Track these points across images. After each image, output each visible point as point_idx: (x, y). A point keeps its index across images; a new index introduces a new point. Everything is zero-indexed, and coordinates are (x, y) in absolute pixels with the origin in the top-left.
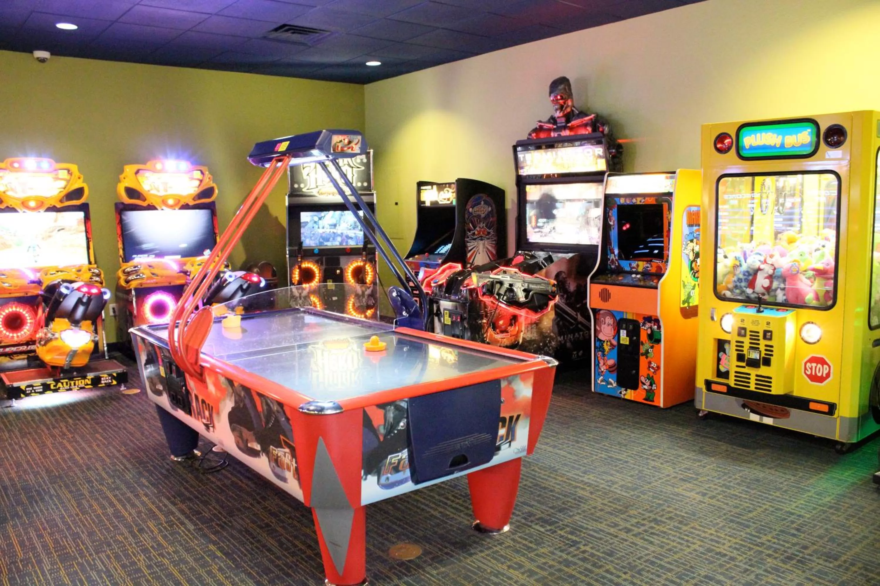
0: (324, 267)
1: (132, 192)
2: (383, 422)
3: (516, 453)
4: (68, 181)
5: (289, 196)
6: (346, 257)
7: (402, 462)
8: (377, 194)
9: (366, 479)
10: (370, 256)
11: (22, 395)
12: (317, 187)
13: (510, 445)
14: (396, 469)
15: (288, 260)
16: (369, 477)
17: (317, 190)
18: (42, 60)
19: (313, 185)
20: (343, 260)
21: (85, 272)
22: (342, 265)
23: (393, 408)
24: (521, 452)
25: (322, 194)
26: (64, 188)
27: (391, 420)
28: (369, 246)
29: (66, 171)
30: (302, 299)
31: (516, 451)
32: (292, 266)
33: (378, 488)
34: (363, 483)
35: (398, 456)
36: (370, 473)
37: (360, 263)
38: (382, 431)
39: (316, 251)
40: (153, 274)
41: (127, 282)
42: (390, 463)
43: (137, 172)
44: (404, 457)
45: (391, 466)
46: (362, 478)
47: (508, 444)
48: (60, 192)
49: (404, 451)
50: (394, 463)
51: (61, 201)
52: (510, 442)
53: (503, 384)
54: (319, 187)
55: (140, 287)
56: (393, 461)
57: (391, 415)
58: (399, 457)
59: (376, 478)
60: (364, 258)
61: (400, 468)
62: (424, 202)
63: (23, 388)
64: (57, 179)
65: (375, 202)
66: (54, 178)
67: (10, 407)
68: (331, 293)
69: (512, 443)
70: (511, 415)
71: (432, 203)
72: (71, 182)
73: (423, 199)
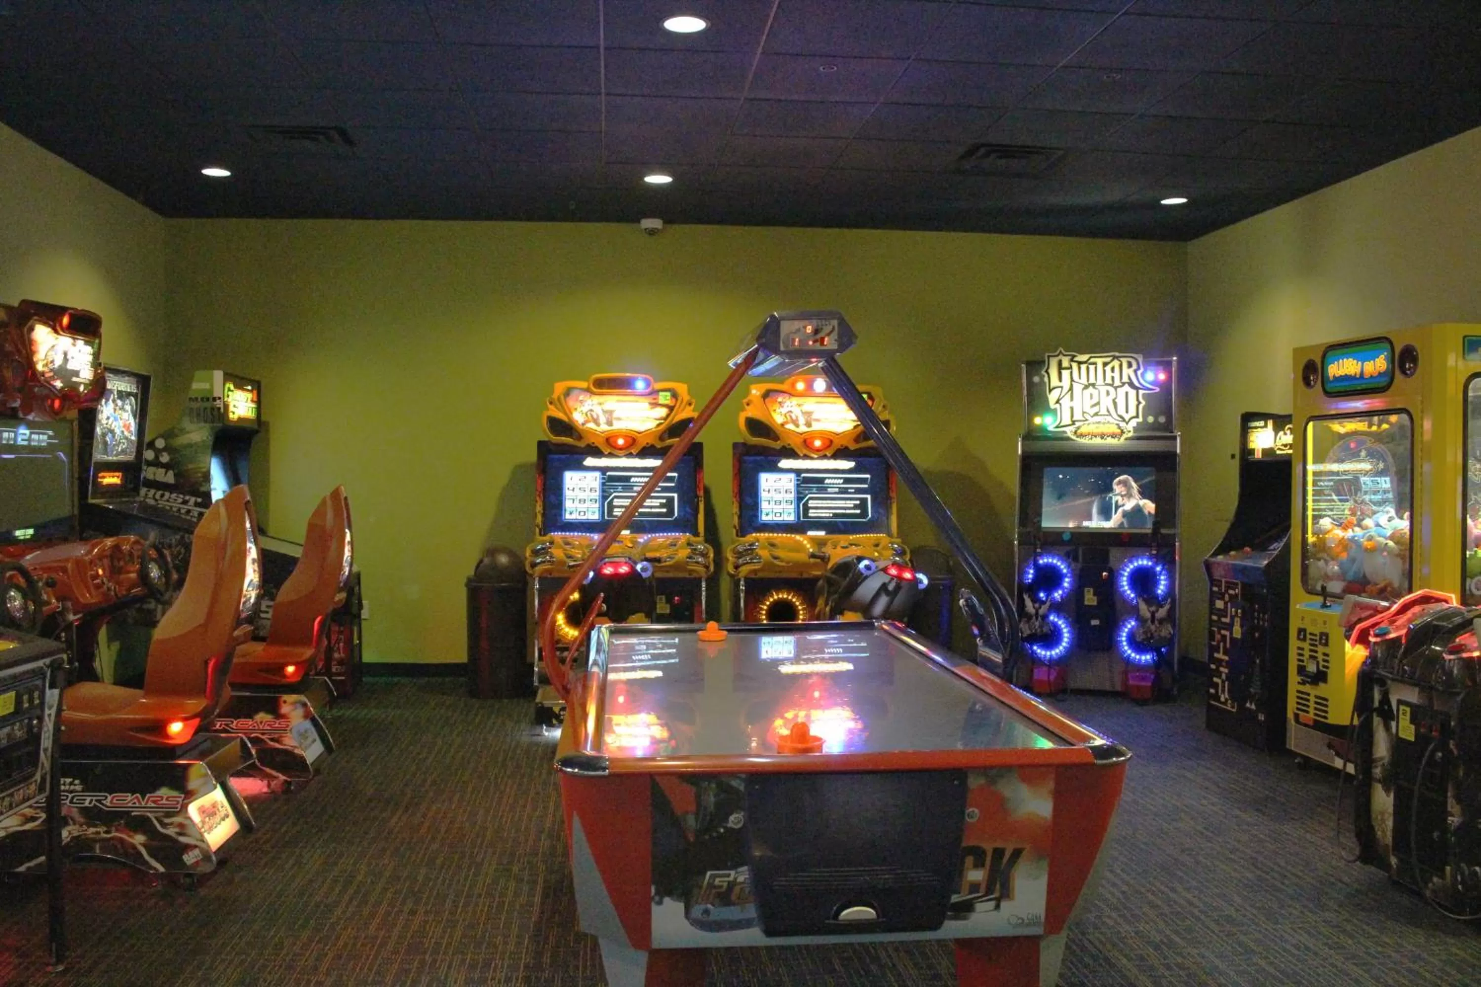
0: (1079, 565)
1: (758, 427)
2: (693, 808)
3: (1017, 925)
4: (671, 408)
5: (1024, 439)
6: (1122, 549)
7: (737, 889)
8: (1181, 436)
9: (660, 903)
10: (1165, 551)
11: (554, 722)
12: (1073, 423)
13: (997, 907)
14: (725, 897)
15: (1016, 549)
16: (667, 900)
17: (1073, 428)
18: (652, 232)
19: (1067, 420)
20: (1115, 553)
21: (682, 548)
22: (1113, 562)
23: (713, 786)
24: (1028, 925)
25: (1082, 436)
26: (665, 419)
27: (712, 808)
28: (1164, 531)
29: (668, 394)
30: (1039, 618)
31: (1014, 921)
32: (1023, 561)
33: (686, 922)
34: (655, 909)
35: (729, 875)
36: (669, 894)
37: (1145, 562)
38: (691, 821)
39: (1066, 537)
40: (776, 558)
41: (737, 567)
42: (711, 886)
43: (766, 395)
44: (741, 879)
45: (714, 891)
46: (653, 898)
47: (992, 904)
48: (658, 425)
49: (740, 869)
50: (721, 887)
51: (661, 438)
52: (998, 901)
53: (974, 782)
54: (1078, 424)
55: (753, 576)
56: (717, 881)
57: (711, 799)
58: (731, 878)
59: (681, 906)
60: (1154, 552)
61: (734, 897)
62: (1252, 452)
63: (556, 709)
64: (655, 405)
65: (1178, 451)
66: (650, 404)
67: (539, 735)
68: (1091, 612)
69: (1004, 904)
70: (999, 844)
71: (1265, 452)
72: (675, 410)
73: (1252, 446)
